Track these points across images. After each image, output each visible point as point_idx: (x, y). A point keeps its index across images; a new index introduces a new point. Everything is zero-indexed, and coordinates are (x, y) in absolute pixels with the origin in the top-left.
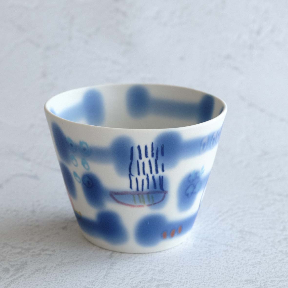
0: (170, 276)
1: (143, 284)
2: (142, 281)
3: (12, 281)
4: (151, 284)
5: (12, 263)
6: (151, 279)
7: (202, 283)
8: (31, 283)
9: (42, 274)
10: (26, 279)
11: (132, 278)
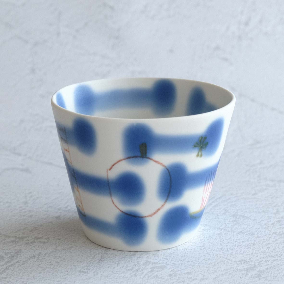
0: (164, 258)
1: (138, 267)
2: (137, 264)
3: (6, 267)
4: (146, 267)
5: (7, 251)
6: (145, 262)
7: (196, 265)
8: (26, 269)
9: (36, 260)
10: (21, 265)
11: (126, 262)
